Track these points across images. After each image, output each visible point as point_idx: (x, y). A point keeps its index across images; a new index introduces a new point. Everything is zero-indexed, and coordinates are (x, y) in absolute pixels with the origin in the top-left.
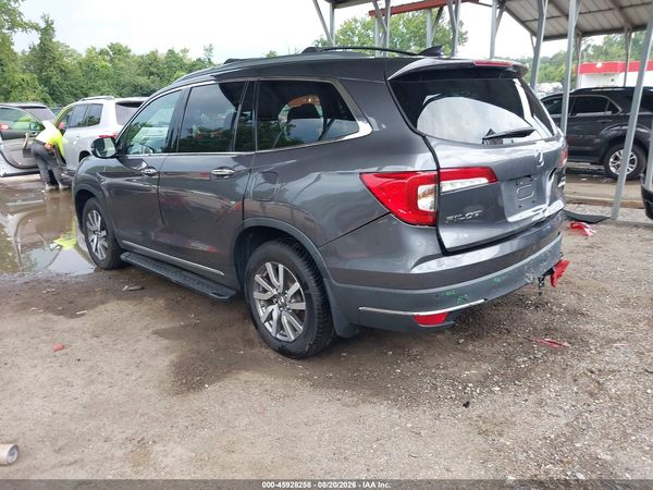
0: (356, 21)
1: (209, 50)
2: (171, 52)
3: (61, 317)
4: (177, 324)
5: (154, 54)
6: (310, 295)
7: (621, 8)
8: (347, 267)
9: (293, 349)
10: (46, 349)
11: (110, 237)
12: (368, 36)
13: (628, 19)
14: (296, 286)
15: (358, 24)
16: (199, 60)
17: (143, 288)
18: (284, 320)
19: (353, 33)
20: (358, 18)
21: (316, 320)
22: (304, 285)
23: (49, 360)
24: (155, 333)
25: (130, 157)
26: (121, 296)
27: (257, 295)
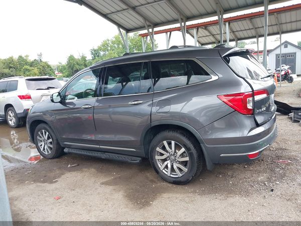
0: (108, 40)
1: (40, 55)
2: (20, 57)
3: (46, 184)
4: (110, 179)
5: (11, 58)
6: (192, 153)
7: (233, 32)
8: (213, 137)
9: (182, 180)
10: (52, 200)
11: (55, 142)
12: (115, 47)
13: (236, 36)
14: (183, 150)
15: (110, 42)
16: (35, 60)
17: (78, 165)
18: (175, 167)
19: (108, 46)
20: (109, 39)
21: (196, 164)
22: (188, 149)
23: (58, 205)
24: (102, 184)
25: (67, 101)
26: (70, 170)
27: (157, 157)
